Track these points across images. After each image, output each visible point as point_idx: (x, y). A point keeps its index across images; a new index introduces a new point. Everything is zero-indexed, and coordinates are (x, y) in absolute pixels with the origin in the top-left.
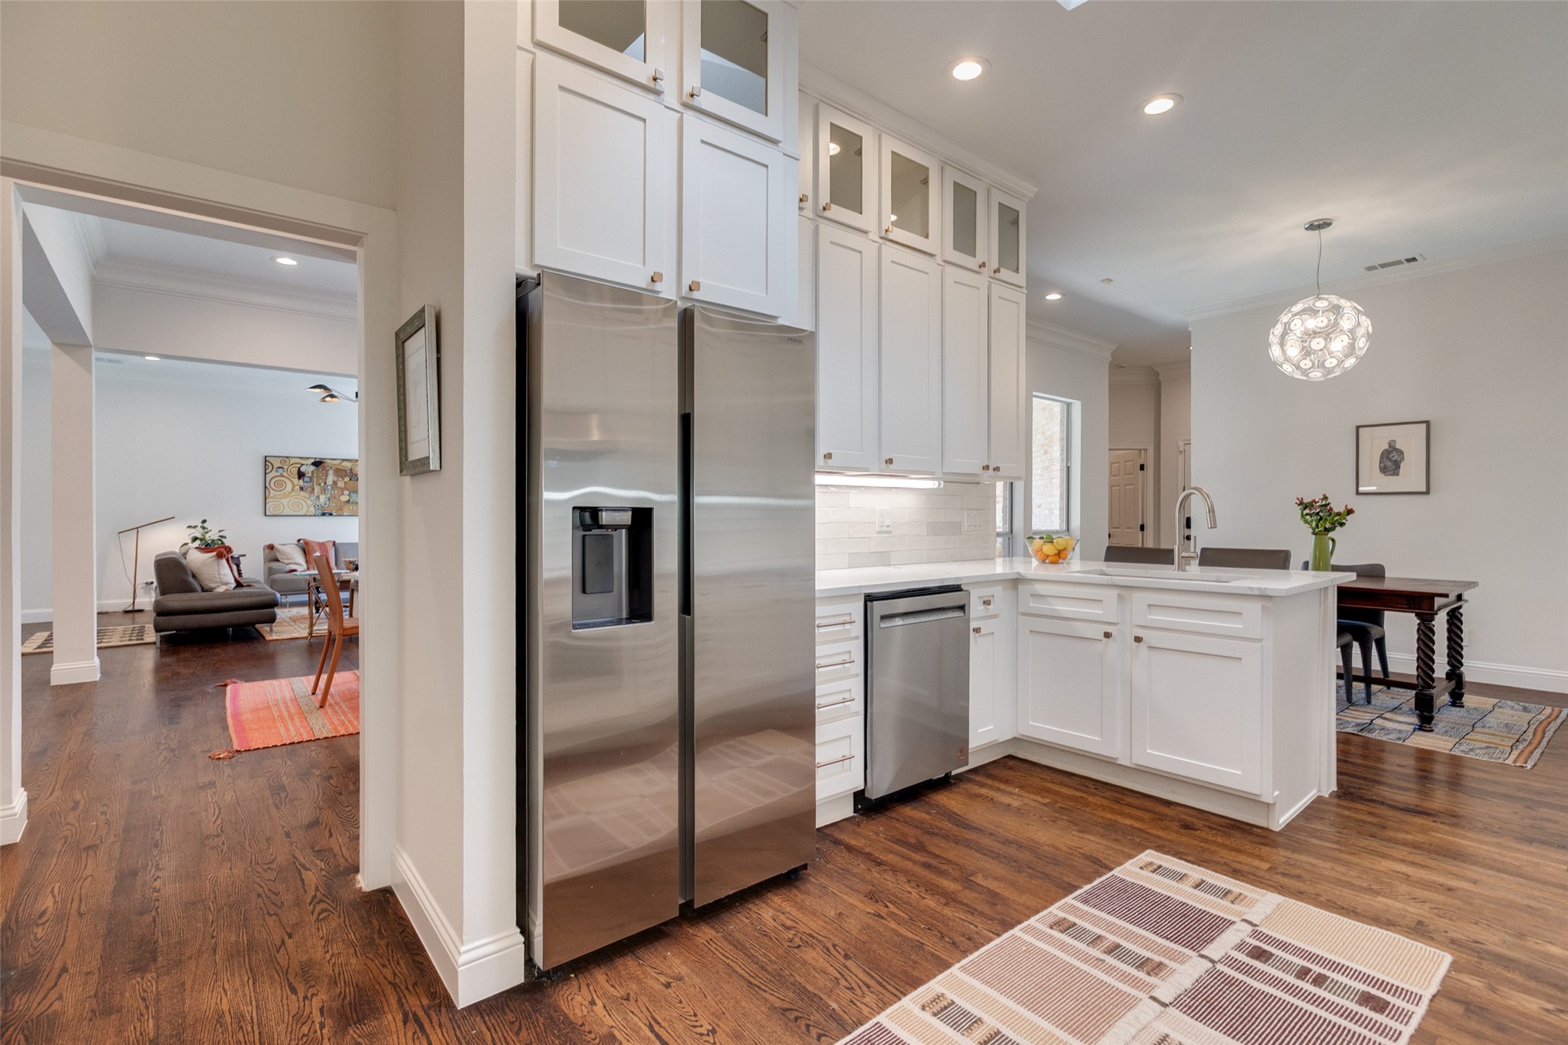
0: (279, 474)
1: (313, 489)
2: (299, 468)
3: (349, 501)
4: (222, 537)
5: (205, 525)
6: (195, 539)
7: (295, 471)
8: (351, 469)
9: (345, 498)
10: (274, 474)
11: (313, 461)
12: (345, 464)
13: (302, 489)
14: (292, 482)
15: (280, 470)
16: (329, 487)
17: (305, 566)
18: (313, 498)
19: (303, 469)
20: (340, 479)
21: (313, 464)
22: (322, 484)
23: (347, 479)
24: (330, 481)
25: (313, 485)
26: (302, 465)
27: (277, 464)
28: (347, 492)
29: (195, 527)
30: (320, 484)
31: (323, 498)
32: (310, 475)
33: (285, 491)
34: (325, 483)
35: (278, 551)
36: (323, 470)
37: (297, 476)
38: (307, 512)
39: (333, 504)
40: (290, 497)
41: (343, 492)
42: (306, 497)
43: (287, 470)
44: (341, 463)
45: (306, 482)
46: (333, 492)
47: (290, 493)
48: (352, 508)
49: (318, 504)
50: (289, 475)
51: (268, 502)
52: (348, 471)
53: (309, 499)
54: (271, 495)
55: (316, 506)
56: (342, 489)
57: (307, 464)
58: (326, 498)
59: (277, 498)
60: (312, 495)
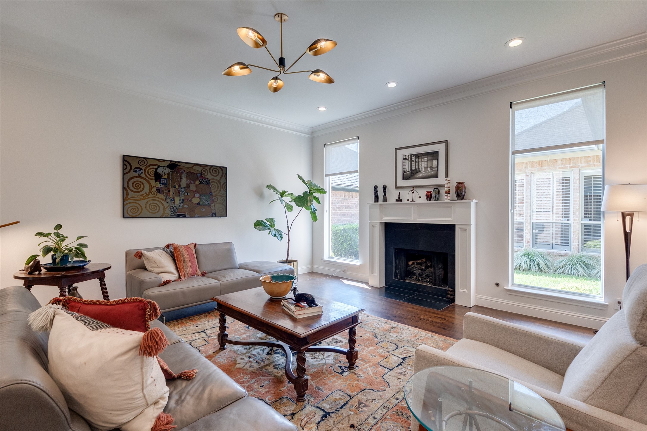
0: (137, 175)
1: (169, 191)
2: (156, 169)
3: (199, 203)
4: (81, 245)
5: (60, 231)
6: (47, 250)
7: (152, 172)
8: (201, 173)
9: (196, 200)
10: (132, 174)
11: (168, 163)
12: (196, 168)
13: (158, 191)
14: (149, 183)
15: (138, 171)
16: (183, 190)
17: (176, 275)
18: (168, 200)
19: (160, 171)
20: (192, 182)
21: (168, 166)
22: (177, 187)
23: (198, 182)
24: (184, 183)
25: (169, 187)
26: (159, 166)
27: (135, 165)
28: (197, 195)
29: (47, 235)
30: (175, 187)
31: (177, 200)
32: (166, 177)
33: (143, 192)
34: (179, 186)
35: (147, 259)
36: (177, 173)
37: (154, 178)
38: (163, 214)
39: (186, 205)
40: (147, 198)
41: (195, 195)
42: (162, 199)
43: (145, 171)
44: (193, 166)
45: (162, 184)
46: (186, 194)
47: (148, 195)
48: (202, 210)
49: (174, 206)
50: (146, 176)
51: (126, 204)
52: (199, 175)
53: (165, 201)
54: (129, 197)
55: (172, 208)
56: (194, 192)
57: (163, 167)
58: (180, 200)
59: (135, 200)
60: (168, 197)
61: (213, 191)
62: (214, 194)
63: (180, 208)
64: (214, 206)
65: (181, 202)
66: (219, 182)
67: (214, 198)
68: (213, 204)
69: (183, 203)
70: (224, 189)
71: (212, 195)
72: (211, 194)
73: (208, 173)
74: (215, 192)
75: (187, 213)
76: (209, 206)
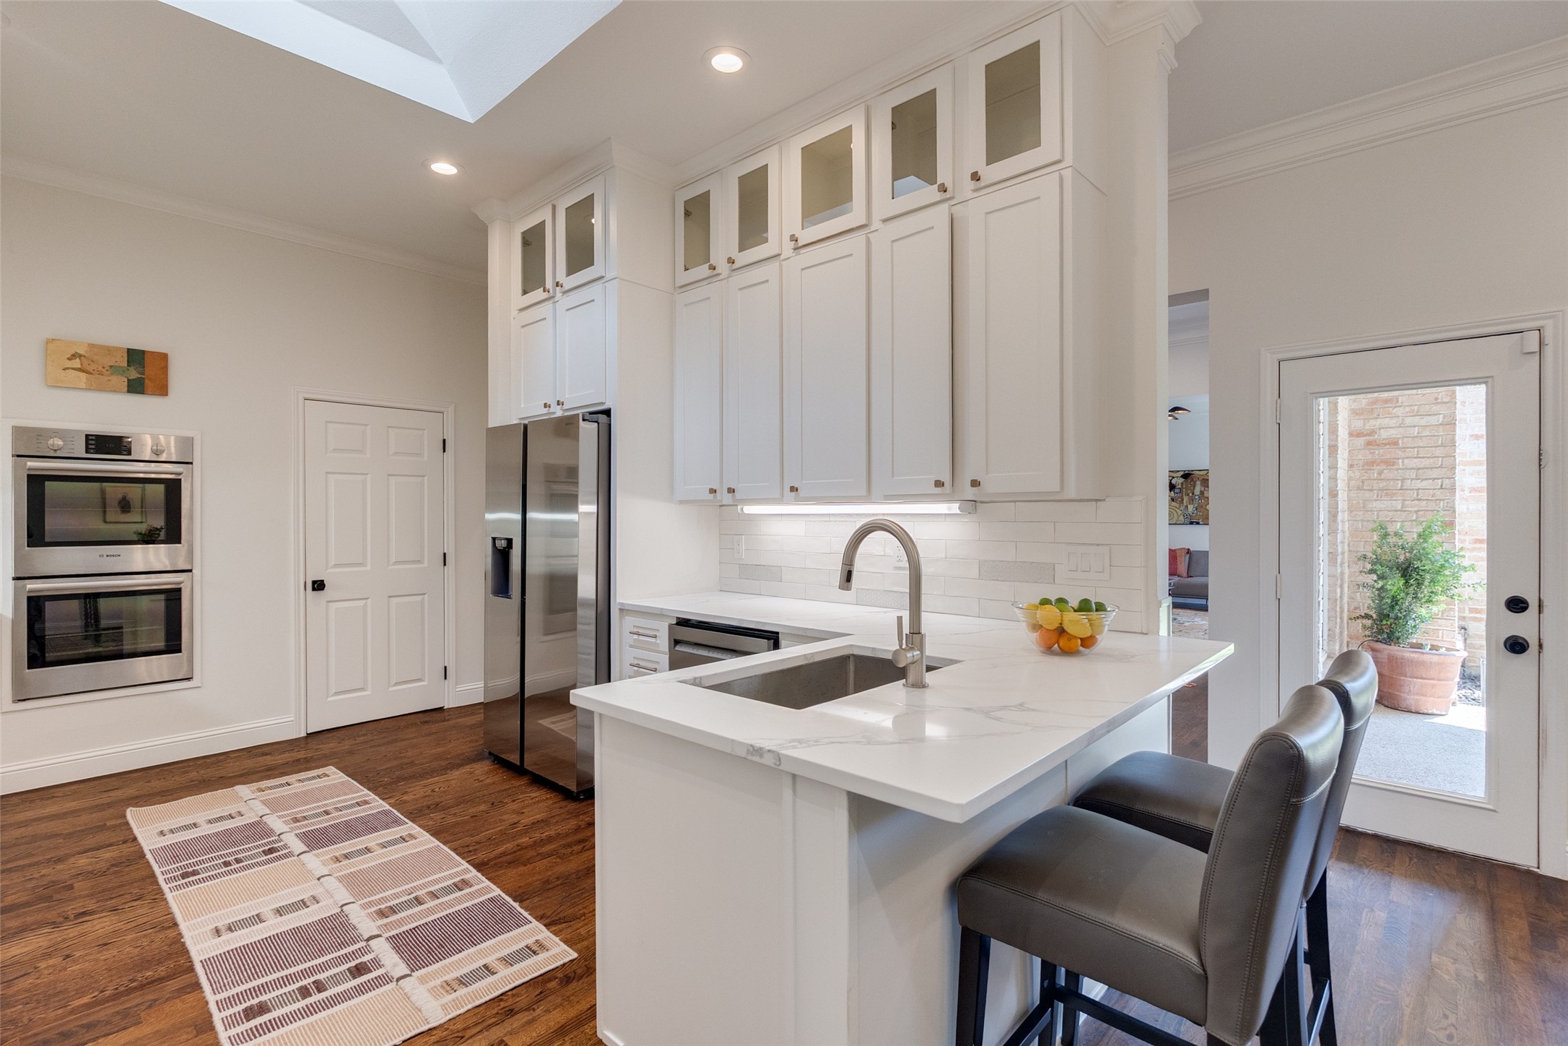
1: (1183, 500)
2: (1171, 481)
11: (1182, 473)
13: (1173, 499)
16: (1197, 497)
18: (1182, 508)
19: (1173, 482)
21: (1182, 476)
22: (1191, 495)
24: (1197, 491)
25: (1182, 496)
26: (1173, 478)
30: (1188, 495)
31: (1191, 508)
32: (1180, 487)
34: (1193, 494)
36: (1191, 482)
37: (1169, 488)
38: (1178, 520)
42: (1176, 507)
45: (1177, 493)
49: (1188, 514)
53: (1178, 509)
55: (1185, 515)
56: (1209, 499)
57: (1177, 477)
58: (1194, 507)
60: (1182, 505)
63: (1194, 515)
69: (1196, 510)
75: (1200, 520)
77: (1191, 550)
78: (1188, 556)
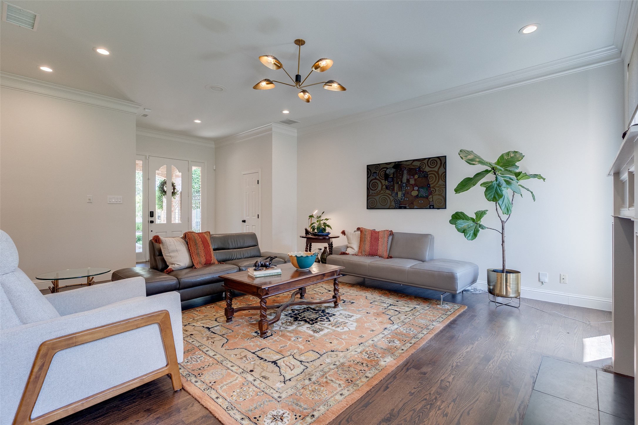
0: (374, 178)
1: (394, 188)
2: (385, 171)
3: (418, 195)
7: (382, 173)
8: (419, 167)
9: (415, 193)
10: (372, 178)
11: (393, 164)
12: (414, 163)
13: (387, 188)
14: (381, 182)
15: (375, 175)
16: (404, 185)
17: (356, 251)
18: (394, 195)
19: (387, 172)
20: (412, 177)
21: (394, 167)
22: (400, 183)
23: (416, 177)
24: (405, 180)
25: (394, 184)
26: (387, 168)
27: (373, 170)
28: (416, 188)
31: (400, 194)
32: (392, 176)
33: (377, 190)
34: (401, 182)
36: (400, 171)
37: (384, 178)
38: (390, 206)
39: (407, 198)
40: (380, 194)
41: (414, 188)
42: (389, 194)
43: (379, 174)
44: (412, 163)
45: (390, 182)
46: (407, 188)
47: (380, 191)
48: (420, 202)
49: (397, 199)
50: (379, 177)
51: (369, 199)
52: (417, 169)
53: (391, 195)
54: (370, 194)
55: (396, 201)
56: (413, 186)
57: (390, 168)
58: (402, 194)
59: (373, 196)
60: (393, 192)
61: (430, 183)
62: (431, 186)
63: (402, 200)
64: (432, 197)
65: (402, 195)
66: (437, 173)
67: (432, 189)
68: (431, 196)
69: (404, 196)
70: (443, 179)
71: (430, 187)
72: (429, 185)
73: (426, 166)
74: (432, 184)
75: (407, 205)
76: (427, 197)
77: (394, 231)
78: (391, 237)
